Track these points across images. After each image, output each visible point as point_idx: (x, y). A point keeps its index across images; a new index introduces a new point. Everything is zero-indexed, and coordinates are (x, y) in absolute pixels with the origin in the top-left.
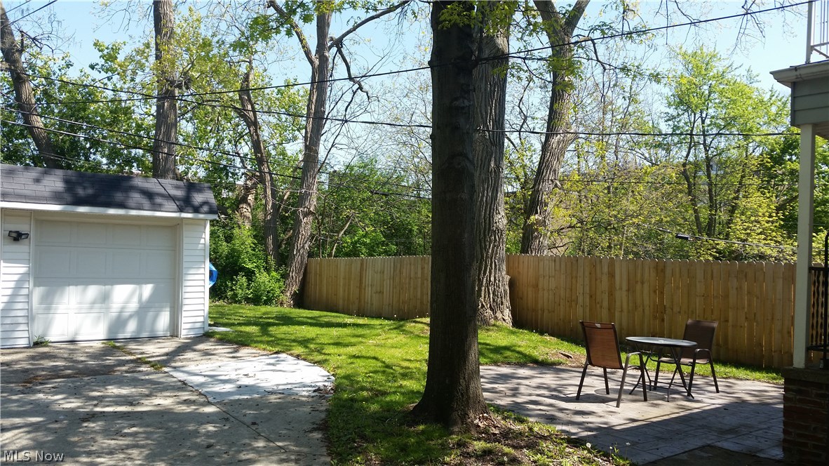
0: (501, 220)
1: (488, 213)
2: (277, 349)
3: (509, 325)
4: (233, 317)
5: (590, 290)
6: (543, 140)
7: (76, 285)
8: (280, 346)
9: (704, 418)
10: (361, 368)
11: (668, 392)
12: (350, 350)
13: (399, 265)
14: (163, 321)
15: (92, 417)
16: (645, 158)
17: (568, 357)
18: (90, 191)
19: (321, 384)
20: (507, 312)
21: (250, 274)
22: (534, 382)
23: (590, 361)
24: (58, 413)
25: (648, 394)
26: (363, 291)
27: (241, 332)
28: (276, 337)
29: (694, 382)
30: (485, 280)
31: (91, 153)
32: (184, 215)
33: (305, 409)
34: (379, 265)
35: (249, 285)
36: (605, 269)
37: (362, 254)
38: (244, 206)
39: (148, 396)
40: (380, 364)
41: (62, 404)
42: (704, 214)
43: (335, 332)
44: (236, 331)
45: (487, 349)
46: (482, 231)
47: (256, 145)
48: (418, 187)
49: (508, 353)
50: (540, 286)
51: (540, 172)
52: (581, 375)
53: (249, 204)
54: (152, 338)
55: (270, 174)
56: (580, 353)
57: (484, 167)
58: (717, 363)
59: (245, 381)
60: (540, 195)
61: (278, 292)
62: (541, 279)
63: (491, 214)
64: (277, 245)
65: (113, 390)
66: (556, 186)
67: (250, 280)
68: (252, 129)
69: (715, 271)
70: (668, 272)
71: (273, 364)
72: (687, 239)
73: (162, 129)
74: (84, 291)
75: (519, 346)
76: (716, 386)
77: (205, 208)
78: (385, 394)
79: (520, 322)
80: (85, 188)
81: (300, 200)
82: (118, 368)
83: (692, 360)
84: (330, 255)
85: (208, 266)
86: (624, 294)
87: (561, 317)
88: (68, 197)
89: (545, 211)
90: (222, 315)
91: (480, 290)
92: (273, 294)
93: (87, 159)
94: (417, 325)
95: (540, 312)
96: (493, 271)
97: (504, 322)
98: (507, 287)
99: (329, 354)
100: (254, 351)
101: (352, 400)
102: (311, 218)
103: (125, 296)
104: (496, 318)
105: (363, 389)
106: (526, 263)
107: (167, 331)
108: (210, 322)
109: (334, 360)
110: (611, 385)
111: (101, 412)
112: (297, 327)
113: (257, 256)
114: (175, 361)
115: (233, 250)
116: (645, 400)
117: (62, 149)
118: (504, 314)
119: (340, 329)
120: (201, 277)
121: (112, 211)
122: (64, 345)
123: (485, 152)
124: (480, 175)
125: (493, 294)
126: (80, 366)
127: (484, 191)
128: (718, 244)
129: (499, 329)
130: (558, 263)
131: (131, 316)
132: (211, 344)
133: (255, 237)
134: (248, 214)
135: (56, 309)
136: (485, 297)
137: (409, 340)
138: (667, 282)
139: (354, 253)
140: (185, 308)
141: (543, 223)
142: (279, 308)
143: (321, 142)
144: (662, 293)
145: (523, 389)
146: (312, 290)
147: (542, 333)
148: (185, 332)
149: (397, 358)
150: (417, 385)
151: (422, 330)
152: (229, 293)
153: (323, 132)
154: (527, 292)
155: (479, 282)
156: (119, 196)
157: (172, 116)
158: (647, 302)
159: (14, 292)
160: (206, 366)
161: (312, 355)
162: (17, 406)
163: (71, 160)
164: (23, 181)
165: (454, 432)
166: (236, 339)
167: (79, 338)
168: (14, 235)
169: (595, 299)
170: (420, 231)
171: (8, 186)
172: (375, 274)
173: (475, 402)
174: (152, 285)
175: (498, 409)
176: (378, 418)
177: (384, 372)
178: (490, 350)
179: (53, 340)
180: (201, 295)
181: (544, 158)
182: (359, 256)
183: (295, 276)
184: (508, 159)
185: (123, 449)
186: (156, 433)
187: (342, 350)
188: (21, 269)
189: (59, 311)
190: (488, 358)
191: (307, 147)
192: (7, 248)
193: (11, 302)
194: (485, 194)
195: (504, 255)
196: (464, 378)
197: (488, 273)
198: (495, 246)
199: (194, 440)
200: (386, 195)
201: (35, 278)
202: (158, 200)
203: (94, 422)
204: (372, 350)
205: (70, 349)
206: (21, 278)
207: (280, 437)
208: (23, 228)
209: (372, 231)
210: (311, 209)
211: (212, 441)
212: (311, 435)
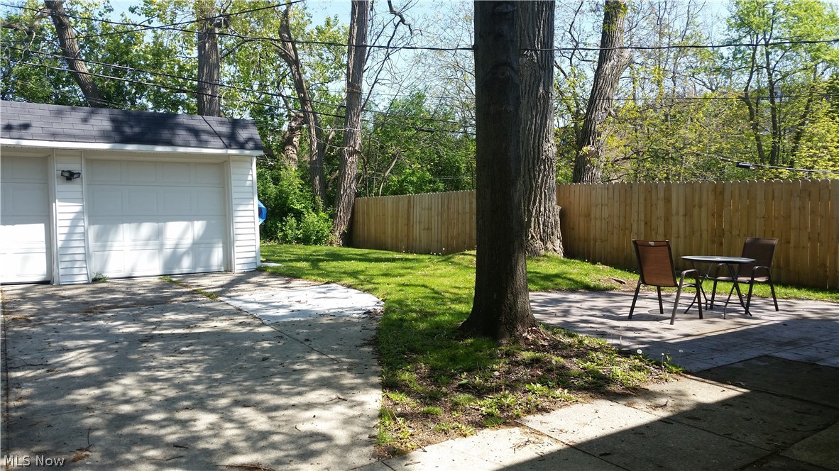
0: (551, 148)
1: (537, 141)
2: (327, 280)
3: (561, 256)
4: (284, 255)
5: (645, 217)
6: (596, 67)
7: (130, 223)
8: (332, 278)
9: (762, 333)
10: (410, 295)
11: (724, 311)
12: (399, 279)
13: (446, 202)
14: (217, 256)
15: (151, 338)
16: (705, 85)
17: (621, 282)
18: (137, 130)
19: (371, 309)
20: (558, 243)
21: (298, 215)
22: (586, 305)
23: (643, 281)
24: (119, 336)
25: (703, 313)
26: (411, 228)
27: (292, 267)
28: (326, 271)
29: (751, 302)
30: (534, 211)
31: (137, 98)
32: (231, 152)
33: (356, 328)
34: (427, 201)
35: (298, 225)
36: (661, 195)
37: (409, 192)
38: (290, 148)
39: (205, 320)
40: (429, 291)
41: (122, 329)
42: (767, 143)
43: (383, 265)
44: (287, 266)
45: (538, 277)
46: (531, 162)
47: (299, 85)
48: (464, 122)
49: (559, 280)
50: (592, 216)
51: (592, 103)
52: (632, 298)
53: (295, 146)
54: (206, 273)
55: (314, 113)
56: (633, 279)
57: (532, 93)
58: (777, 285)
59: (297, 307)
60: (593, 125)
61: (327, 231)
62: (593, 208)
63: (541, 143)
64: (324, 185)
65: (170, 316)
66: (610, 114)
67: (298, 220)
68: (293, 68)
69: (776, 192)
70: (727, 194)
71: (324, 293)
72: (748, 167)
73: (205, 70)
74: (138, 228)
75: (570, 274)
76: (776, 305)
77: (251, 144)
78: (433, 314)
79: (571, 252)
80: (131, 127)
81: (346, 138)
82: (175, 299)
83: (750, 279)
84: (377, 194)
85: (256, 203)
86: (681, 218)
87: (615, 246)
88: (117, 137)
89: (598, 141)
90: (274, 253)
91: (530, 221)
92: (322, 234)
93: (133, 102)
94: (466, 257)
95: (592, 242)
96: (543, 201)
97: (555, 253)
98: (558, 218)
99: (378, 284)
100: (305, 282)
101: (401, 320)
102: (356, 157)
103: (181, 233)
104: (546, 249)
105: (412, 311)
106: (577, 192)
107: (221, 266)
108: (262, 259)
109: (383, 289)
110: (665, 306)
111: (159, 334)
112: (346, 262)
113: (305, 198)
114: (230, 291)
115: (281, 191)
116: (701, 318)
117: (108, 94)
118: (555, 244)
119: (389, 263)
120: (251, 213)
121: (159, 149)
122: (121, 281)
123: (533, 77)
124: (528, 102)
125: (543, 225)
126: (139, 298)
127: (532, 119)
128: (781, 173)
129: (550, 259)
130: (611, 190)
131: (186, 253)
132: (263, 277)
133: (302, 178)
134: (295, 156)
135: (111, 246)
136: (535, 228)
137: (458, 271)
138: (725, 205)
139: (400, 191)
140: (237, 244)
141: (596, 154)
142: (329, 247)
143: (363, 78)
144: (721, 216)
145: (573, 311)
146: (361, 230)
147: (594, 263)
148: (239, 267)
149: (446, 286)
150: (466, 308)
151: (471, 261)
152: (280, 234)
153: (365, 69)
154: (579, 222)
155: (528, 213)
156: (166, 134)
157: (214, 57)
158: (704, 227)
159: (70, 230)
160: (260, 295)
161: (362, 285)
162: (80, 331)
163: (116, 104)
164: (71, 120)
165: (502, 344)
166: (287, 273)
167: (136, 274)
168: (67, 174)
169: (651, 226)
170: (468, 170)
171: (57, 126)
172: (423, 211)
173: (523, 316)
174: (204, 222)
175: (547, 327)
176: (427, 334)
177: (433, 298)
178: (540, 277)
179: (110, 277)
180: (252, 231)
181: (597, 86)
182: (406, 194)
183: (343, 216)
184: (558, 88)
185: (181, 364)
186: (213, 350)
187: (391, 280)
188: (76, 208)
189: (114, 249)
190: (538, 285)
191: (349, 84)
192: (61, 187)
193: (67, 240)
194: (534, 122)
195: (554, 185)
196: (512, 293)
197: (537, 204)
198: (545, 175)
199: (250, 355)
200: (432, 132)
201: (90, 217)
202: (204, 137)
203: (152, 343)
204: (421, 279)
205: (128, 284)
206: (76, 216)
207: (333, 351)
208: (75, 168)
209: (419, 168)
210: (356, 148)
211: (268, 355)
212: (362, 349)
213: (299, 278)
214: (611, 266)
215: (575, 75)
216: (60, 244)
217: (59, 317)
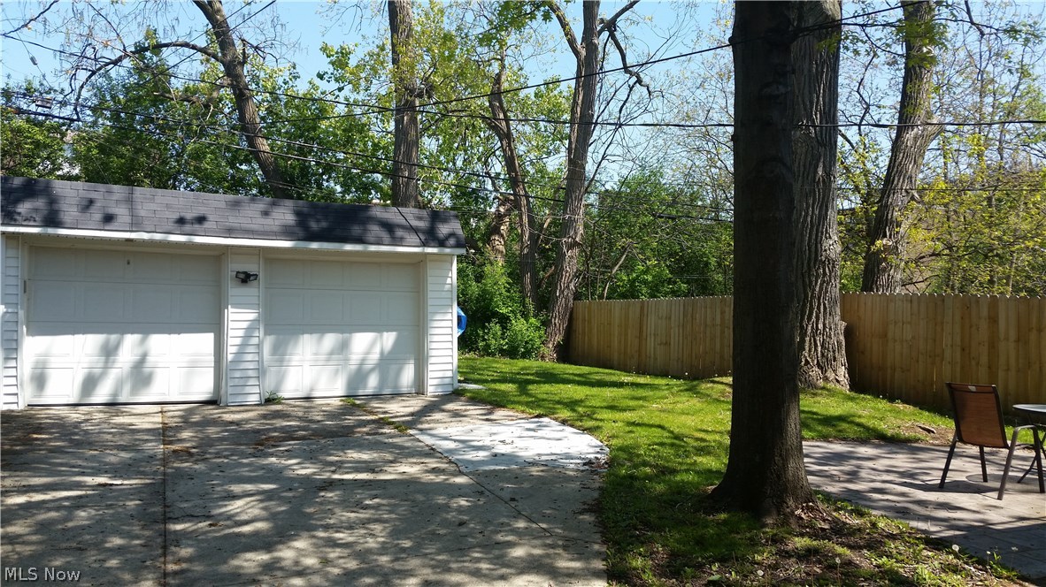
0: (833, 245)
1: (814, 237)
2: (538, 412)
3: (846, 389)
4: (486, 372)
5: (962, 341)
6: (894, 136)
7: (312, 333)
8: (543, 409)
10: (643, 437)
12: (628, 415)
13: (690, 309)
14: (408, 375)
15: (330, 485)
17: (929, 431)
18: (324, 224)
19: (592, 456)
20: (842, 371)
21: (504, 321)
22: (881, 464)
23: (960, 437)
24: (292, 479)
25: (1044, 484)
26: (644, 341)
27: (495, 390)
28: (537, 398)
30: (810, 328)
31: (324, 180)
32: (429, 250)
33: (573, 486)
34: (665, 308)
35: (503, 334)
36: (985, 312)
37: (643, 295)
38: (497, 238)
39: (393, 462)
40: (667, 434)
41: (296, 469)
43: (608, 393)
44: (489, 389)
45: (814, 419)
46: (805, 265)
47: (510, 162)
48: (716, 207)
49: (844, 426)
50: (890, 335)
51: (889, 180)
52: (946, 455)
53: (502, 235)
54: (394, 396)
55: (527, 197)
56: (946, 427)
57: (808, 175)
59: (501, 449)
60: (890, 212)
61: (538, 342)
62: (891, 326)
63: (819, 239)
64: (537, 284)
65: (353, 455)
66: (913, 198)
67: (504, 328)
68: (504, 142)
71: (533, 430)
73: (402, 148)
74: (320, 341)
75: (860, 417)
77: (452, 241)
78: (674, 472)
79: (861, 383)
80: (318, 221)
81: (563, 227)
82: (359, 430)
84: (601, 297)
87: (920, 379)
88: (301, 234)
89: (897, 233)
90: (474, 369)
91: (803, 341)
92: (532, 346)
93: (319, 187)
94: (715, 385)
95: (889, 371)
96: (821, 316)
97: (838, 384)
98: (842, 338)
99: (601, 420)
100: (511, 413)
101: (632, 477)
102: (576, 251)
103: (367, 345)
104: (826, 379)
105: (645, 464)
106: (869, 304)
107: (411, 387)
108: (459, 378)
109: (608, 428)
110: (990, 470)
111: (340, 480)
112: (562, 386)
113: (512, 299)
114: (422, 423)
115: (484, 291)
116: (1042, 491)
117: (292, 176)
118: (838, 373)
119: (615, 389)
120: (448, 323)
121: (349, 247)
122: (298, 403)
123: (809, 156)
124: (802, 186)
125: (822, 346)
126: (316, 427)
127: (808, 208)
129: (832, 393)
130: (915, 304)
131: (372, 370)
132: (461, 403)
133: (510, 275)
134: (502, 248)
135: (289, 361)
136: (810, 351)
137: (705, 405)
139: (631, 293)
140: (432, 360)
141: (894, 250)
142: (540, 363)
143: (589, 154)
145: (863, 474)
147: (892, 400)
148: (432, 389)
149: (689, 427)
150: (717, 463)
151: (723, 393)
152: (481, 344)
153: (591, 142)
154: (872, 344)
155: (801, 331)
156: (356, 230)
157: (413, 133)
159: (243, 341)
160: (456, 430)
161: (581, 421)
162: (248, 471)
163: (301, 189)
164: (250, 213)
165: (767, 524)
166: (489, 399)
167: (316, 394)
168: (242, 276)
169: (969, 353)
170: (719, 264)
171: (234, 220)
172: (660, 321)
173: (796, 487)
174: (394, 333)
175: (828, 497)
176: (665, 502)
177: (672, 445)
178: (818, 420)
179: (286, 397)
180: (449, 345)
181: (895, 161)
182: (638, 298)
183: (559, 323)
184: (842, 163)
185: (364, 523)
186: (402, 506)
187: (618, 415)
188: (251, 315)
189: (293, 363)
190: (815, 431)
191: (571, 161)
192: (235, 291)
193: (240, 353)
194: (810, 213)
195: (838, 295)
196: (781, 455)
197: (814, 319)
198: (824, 282)
199: (444, 515)
200: (673, 219)
201: (266, 326)
202: (399, 233)
203: (331, 491)
204: (656, 416)
205: (305, 407)
206: (250, 325)
207: (545, 518)
208: (251, 268)
209: (655, 266)
210: (577, 239)
211: (465, 518)
212: (581, 517)
213: (504, 407)
214: (915, 405)
215: (865, 146)
216: (230, 357)
217: (226, 450)
